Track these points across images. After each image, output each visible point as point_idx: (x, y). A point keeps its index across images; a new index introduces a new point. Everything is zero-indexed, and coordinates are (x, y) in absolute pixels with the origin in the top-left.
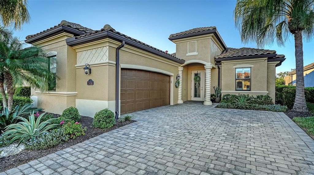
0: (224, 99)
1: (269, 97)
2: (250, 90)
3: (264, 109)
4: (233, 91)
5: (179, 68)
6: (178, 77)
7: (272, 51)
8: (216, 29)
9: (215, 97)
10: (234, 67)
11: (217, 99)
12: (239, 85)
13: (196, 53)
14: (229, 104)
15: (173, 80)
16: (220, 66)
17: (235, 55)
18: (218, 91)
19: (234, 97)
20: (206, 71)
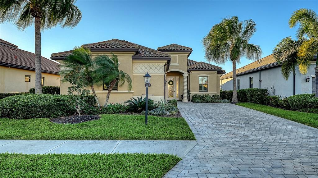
0: (193, 98)
2: (207, 92)
3: (220, 102)
7: (219, 67)
10: (198, 76)
13: (177, 64)
20: (184, 78)
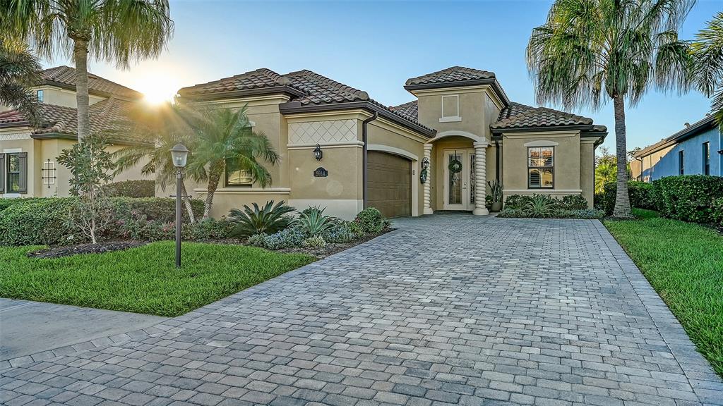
0: (508, 204)
1: (581, 198)
2: (552, 188)
3: (572, 216)
4: (523, 190)
5: (425, 145)
6: (425, 162)
7: (586, 119)
8: (494, 77)
9: (492, 200)
10: (526, 145)
11: (496, 205)
12: (534, 179)
13: (457, 118)
14: (519, 210)
15: (416, 167)
16: (500, 142)
17: (527, 124)
18: (497, 190)
19: (527, 199)
20: (477, 153)
